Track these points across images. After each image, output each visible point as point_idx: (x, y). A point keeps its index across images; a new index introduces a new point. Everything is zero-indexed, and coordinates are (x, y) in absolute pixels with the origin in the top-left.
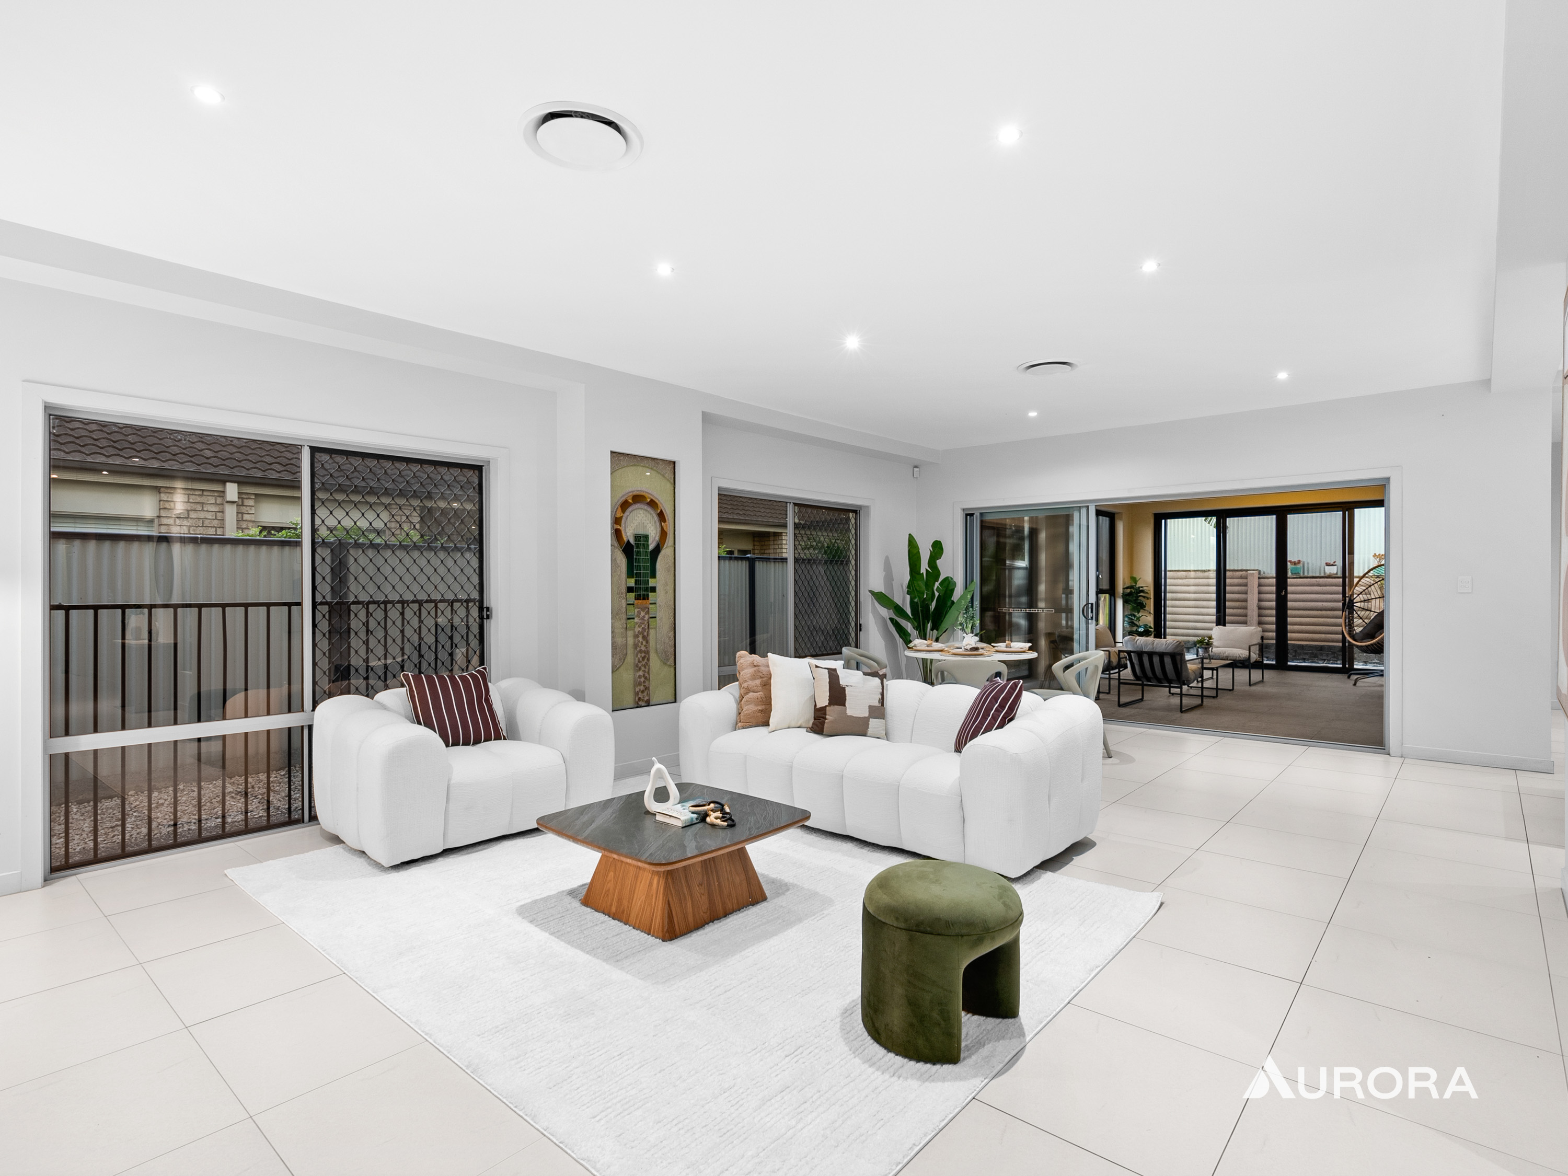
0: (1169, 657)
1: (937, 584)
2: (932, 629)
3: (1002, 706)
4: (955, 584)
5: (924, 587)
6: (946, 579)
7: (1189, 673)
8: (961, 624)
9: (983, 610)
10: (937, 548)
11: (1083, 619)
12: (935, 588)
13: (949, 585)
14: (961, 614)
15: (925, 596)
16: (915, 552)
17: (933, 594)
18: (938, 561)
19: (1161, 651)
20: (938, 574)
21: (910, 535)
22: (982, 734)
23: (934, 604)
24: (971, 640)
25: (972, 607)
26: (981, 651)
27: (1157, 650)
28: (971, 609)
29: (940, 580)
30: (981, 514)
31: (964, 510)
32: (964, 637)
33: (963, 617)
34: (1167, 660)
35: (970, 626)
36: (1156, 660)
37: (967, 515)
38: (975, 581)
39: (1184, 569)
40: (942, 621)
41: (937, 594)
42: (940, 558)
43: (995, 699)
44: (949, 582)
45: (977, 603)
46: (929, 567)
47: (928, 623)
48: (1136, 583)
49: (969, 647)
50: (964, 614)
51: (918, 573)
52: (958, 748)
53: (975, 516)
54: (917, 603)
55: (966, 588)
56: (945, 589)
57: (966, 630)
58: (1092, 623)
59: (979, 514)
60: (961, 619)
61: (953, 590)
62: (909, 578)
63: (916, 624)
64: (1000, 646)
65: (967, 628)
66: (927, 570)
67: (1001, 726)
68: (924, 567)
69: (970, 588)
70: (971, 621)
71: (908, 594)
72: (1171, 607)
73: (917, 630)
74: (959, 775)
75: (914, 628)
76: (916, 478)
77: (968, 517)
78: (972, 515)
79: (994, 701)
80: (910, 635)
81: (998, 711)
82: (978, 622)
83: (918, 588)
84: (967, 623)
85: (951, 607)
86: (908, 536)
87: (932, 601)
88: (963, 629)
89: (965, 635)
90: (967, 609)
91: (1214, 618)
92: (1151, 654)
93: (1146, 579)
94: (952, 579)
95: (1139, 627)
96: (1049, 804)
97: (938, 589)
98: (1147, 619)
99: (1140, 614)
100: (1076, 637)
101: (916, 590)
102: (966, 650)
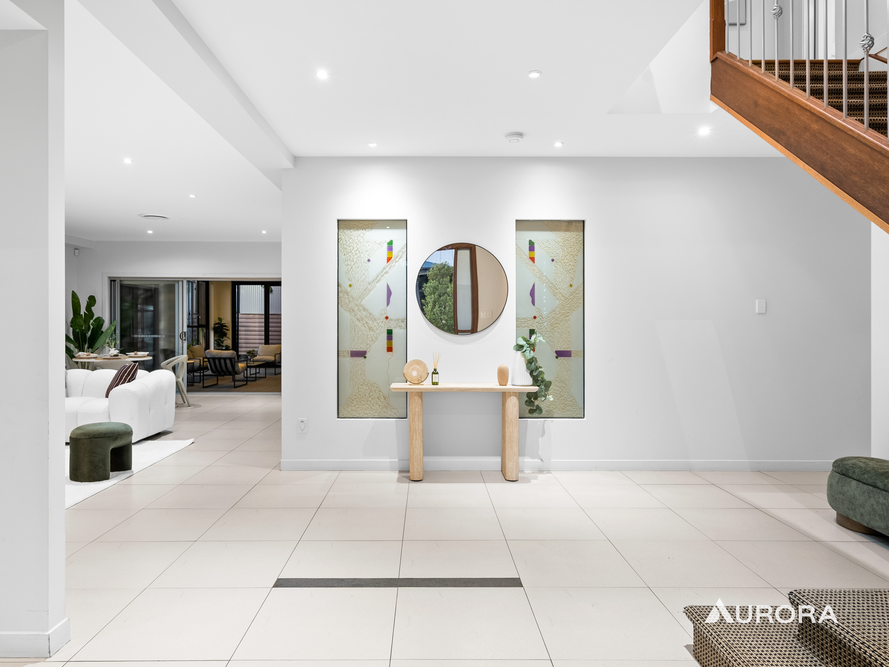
0: (229, 360)
1: (92, 321)
2: (88, 348)
3: (129, 374)
4: (104, 321)
5: (83, 323)
6: (98, 318)
7: (239, 368)
8: (108, 343)
9: (122, 336)
10: (92, 300)
11: (180, 340)
12: (91, 323)
13: (99, 322)
14: (108, 338)
15: (84, 328)
16: (77, 301)
17: (89, 327)
18: (93, 308)
19: (225, 357)
20: (93, 315)
21: (73, 291)
22: (121, 384)
23: (89, 333)
24: (114, 351)
25: (115, 333)
26: (119, 357)
27: (223, 357)
28: (114, 335)
29: (94, 319)
30: (121, 281)
31: (109, 278)
32: (110, 350)
33: (109, 339)
34: (228, 361)
35: (113, 344)
36: (222, 361)
37: (111, 281)
38: (116, 319)
39: (252, 313)
40: (95, 343)
41: (92, 327)
42: (94, 306)
43: (125, 372)
44: (100, 320)
45: (118, 332)
46: (86, 311)
47: (86, 344)
48: (221, 322)
49: (113, 355)
50: (109, 337)
51: (79, 314)
52: (107, 396)
53: (116, 282)
54: (78, 332)
55: (111, 323)
56: (97, 324)
57: (111, 346)
58: (185, 343)
59: (119, 281)
60: (107, 340)
61: (102, 325)
62: (72, 316)
63: (77, 345)
64: (131, 354)
65: (111, 345)
66: (85, 313)
67: (129, 381)
68: (83, 311)
69: (113, 323)
70: (114, 342)
71: (71, 326)
72: (242, 334)
73: (78, 349)
74: (108, 404)
75: (76, 348)
76: (77, 256)
77: (112, 282)
78: (115, 281)
79: (124, 372)
80: (73, 352)
81: (127, 377)
82: (119, 342)
83: (78, 324)
84: (111, 343)
85: (101, 335)
86: (72, 292)
87: (89, 331)
88: (109, 346)
89: (110, 349)
90: (112, 335)
91: (263, 341)
92: (220, 359)
93: (227, 320)
94: (102, 318)
95: (223, 346)
96: (150, 412)
97: (92, 324)
98: (228, 342)
99: (224, 339)
100: (176, 350)
101: (77, 324)
102: (112, 356)
